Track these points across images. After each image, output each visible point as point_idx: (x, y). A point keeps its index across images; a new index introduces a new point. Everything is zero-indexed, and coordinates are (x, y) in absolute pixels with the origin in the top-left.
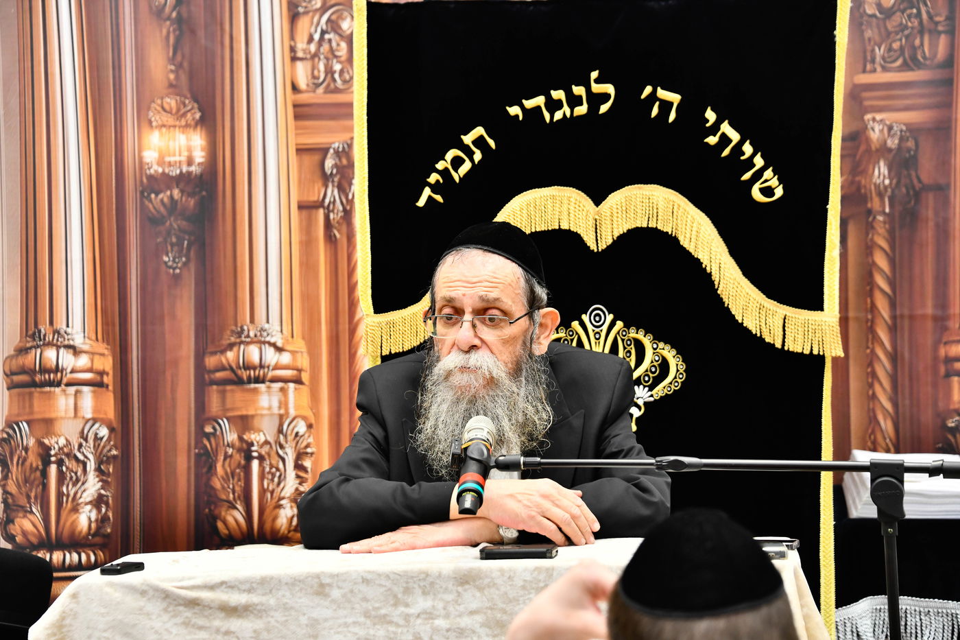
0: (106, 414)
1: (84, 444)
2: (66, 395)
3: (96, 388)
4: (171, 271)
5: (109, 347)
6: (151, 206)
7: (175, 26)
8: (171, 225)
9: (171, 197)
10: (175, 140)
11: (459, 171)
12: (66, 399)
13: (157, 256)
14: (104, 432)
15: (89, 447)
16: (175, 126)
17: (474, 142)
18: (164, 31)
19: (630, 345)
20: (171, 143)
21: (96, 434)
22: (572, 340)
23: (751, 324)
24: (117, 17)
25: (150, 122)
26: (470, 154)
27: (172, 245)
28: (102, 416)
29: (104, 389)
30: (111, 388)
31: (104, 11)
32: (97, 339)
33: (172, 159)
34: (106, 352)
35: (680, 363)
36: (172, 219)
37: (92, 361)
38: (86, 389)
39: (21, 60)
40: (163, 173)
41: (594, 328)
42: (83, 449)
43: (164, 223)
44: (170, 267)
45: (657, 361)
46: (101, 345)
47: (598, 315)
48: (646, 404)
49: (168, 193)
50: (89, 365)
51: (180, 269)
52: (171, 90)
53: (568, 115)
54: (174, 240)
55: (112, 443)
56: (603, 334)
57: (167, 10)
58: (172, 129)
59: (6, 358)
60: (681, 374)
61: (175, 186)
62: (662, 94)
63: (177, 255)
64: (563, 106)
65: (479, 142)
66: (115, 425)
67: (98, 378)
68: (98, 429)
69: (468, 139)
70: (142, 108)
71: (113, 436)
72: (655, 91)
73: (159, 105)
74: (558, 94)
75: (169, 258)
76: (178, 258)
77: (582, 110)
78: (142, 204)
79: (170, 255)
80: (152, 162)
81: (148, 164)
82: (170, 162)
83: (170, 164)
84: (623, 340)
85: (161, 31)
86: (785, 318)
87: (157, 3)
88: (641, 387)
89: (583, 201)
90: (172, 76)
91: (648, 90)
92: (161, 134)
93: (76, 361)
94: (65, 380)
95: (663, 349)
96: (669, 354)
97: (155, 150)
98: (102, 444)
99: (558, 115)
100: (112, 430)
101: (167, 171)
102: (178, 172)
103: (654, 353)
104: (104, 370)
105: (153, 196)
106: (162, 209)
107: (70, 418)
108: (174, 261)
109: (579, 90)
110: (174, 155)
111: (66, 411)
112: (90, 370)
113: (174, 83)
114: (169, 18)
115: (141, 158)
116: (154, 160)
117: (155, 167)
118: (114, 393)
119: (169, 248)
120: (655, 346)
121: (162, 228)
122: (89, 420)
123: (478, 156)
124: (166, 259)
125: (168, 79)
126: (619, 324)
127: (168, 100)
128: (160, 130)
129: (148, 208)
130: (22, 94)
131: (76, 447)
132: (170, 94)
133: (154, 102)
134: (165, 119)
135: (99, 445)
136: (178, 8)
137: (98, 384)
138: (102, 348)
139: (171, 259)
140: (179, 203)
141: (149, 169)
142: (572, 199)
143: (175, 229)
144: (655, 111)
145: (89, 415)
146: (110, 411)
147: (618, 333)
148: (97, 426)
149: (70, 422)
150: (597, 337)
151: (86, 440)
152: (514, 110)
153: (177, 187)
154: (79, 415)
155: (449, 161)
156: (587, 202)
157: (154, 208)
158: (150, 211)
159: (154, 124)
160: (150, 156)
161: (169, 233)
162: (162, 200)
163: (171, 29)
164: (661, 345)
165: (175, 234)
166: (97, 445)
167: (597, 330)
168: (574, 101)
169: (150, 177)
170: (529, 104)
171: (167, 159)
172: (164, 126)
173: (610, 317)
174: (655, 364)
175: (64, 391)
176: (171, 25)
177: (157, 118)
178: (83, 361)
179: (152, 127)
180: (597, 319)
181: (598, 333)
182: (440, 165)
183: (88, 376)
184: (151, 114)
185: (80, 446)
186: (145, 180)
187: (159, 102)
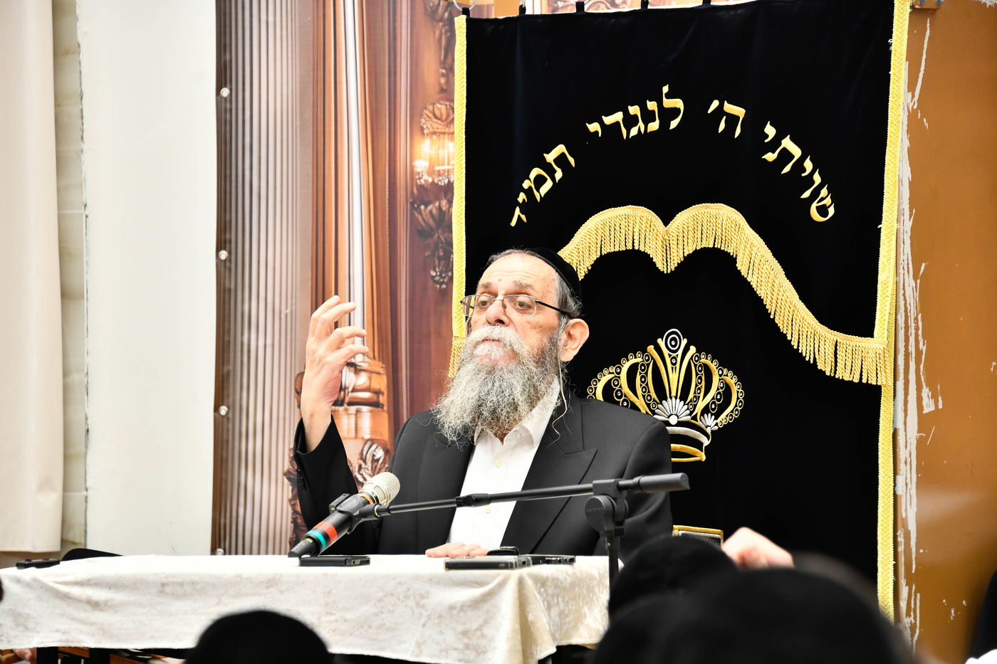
0: (381, 435)
1: (363, 466)
2: (348, 414)
3: (373, 408)
4: (438, 286)
5: (384, 366)
6: (420, 218)
7: (447, 27)
8: (439, 237)
9: (440, 208)
10: (444, 148)
11: (541, 190)
12: (348, 418)
13: (426, 271)
14: (380, 454)
15: (368, 469)
16: (444, 133)
17: (555, 161)
18: (438, 32)
19: (700, 371)
20: (441, 151)
21: (374, 456)
22: (648, 365)
23: (805, 350)
24: (395, 21)
25: (422, 129)
26: (551, 173)
27: (440, 259)
28: (378, 438)
29: (380, 409)
30: (385, 408)
31: (382, 15)
32: (374, 358)
33: (441, 168)
34: (382, 371)
35: (740, 390)
36: (440, 231)
37: (370, 378)
38: (365, 409)
39: (315, 69)
40: (433, 182)
41: (671, 353)
42: (362, 471)
43: (432, 236)
44: (437, 282)
45: (722, 388)
46: (378, 363)
47: (674, 339)
48: (712, 432)
49: (437, 204)
50: (368, 384)
51: (446, 284)
52: (442, 95)
53: (642, 131)
54: (441, 254)
55: (387, 466)
56: (679, 359)
57: (441, 10)
58: (442, 136)
59: (298, 375)
60: (741, 401)
61: (443, 198)
62: (729, 108)
63: (444, 269)
64: (638, 122)
65: (561, 160)
66: (389, 447)
67: (375, 397)
68: (374, 451)
69: (550, 157)
70: (415, 114)
71: (387, 458)
72: (721, 106)
73: (430, 112)
74: (634, 110)
75: (436, 272)
76: (445, 273)
77: (654, 126)
78: (412, 215)
79: (437, 270)
80: (422, 172)
81: (419, 173)
82: (439, 171)
83: (439, 174)
84: (695, 365)
85: (434, 32)
86: (836, 345)
87: (431, 4)
88: (710, 415)
89: (654, 220)
90: (443, 80)
91: (715, 104)
92: (432, 142)
93: (356, 380)
94: (347, 400)
95: (727, 375)
96: (732, 380)
97: (426, 160)
98: (378, 466)
99: (634, 132)
100: (387, 452)
101: (436, 181)
102: (446, 181)
103: (720, 380)
104: (380, 390)
105: (422, 207)
106: (431, 222)
107: (351, 438)
108: (441, 276)
109: (652, 105)
110: (443, 164)
111: (349, 431)
112: (367, 389)
113: (445, 87)
114: (441, 20)
115: (412, 167)
116: (424, 171)
117: (426, 177)
118: (388, 413)
119: (437, 262)
120: (720, 373)
121: (430, 241)
122: (368, 440)
123: (559, 175)
124: (433, 274)
125: (440, 83)
126: (693, 349)
127: (439, 106)
128: (431, 138)
129: (417, 219)
130: (315, 105)
131: (357, 469)
132: (440, 99)
133: (426, 108)
134: (435, 126)
135: (376, 467)
136: (449, 9)
137: (375, 404)
138: (378, 366)
139: (438, 274)
140: (446, 214)
141: (420, 178)
142: (643, 219)
143: (442, 242)
144: (722, 126)
145: (367, 437)
146: (385, 434)
147: (692, 358)
148: (374, 447)
149: (352, 441)
150: (674, 362)
151: (365, 461)
152: (594, 127)
153: (445, 198)
154: (359, 435)
155: (532, 180)
156: (658, 221)
157: (423, 220)
158: (419, 224)
159: (426, 131)
160: (421, 165)
161: (436, 248)
162: (431, 212)
163: (443, 31)
164: (725, 371)
165: (442, 247)
166: (374, 466)
167: (674, 355)
168: (648, 117)
169: (421, 187)
170: (608, 120)
171: (437, 168)
172: (434, 133)
173: (684, 342)
174: (721, 391)
175: (346, 410)
176: (443, 26)
177: (429, 126)
178: (363, 380)
179: (424, 134)
180: (673, 343)
181: (674, 358)
182: (526, 184)
183: (366, 395)
184: (423, 121)
185: (360, 467)
186: (415, 191)
187: (431, 108)
